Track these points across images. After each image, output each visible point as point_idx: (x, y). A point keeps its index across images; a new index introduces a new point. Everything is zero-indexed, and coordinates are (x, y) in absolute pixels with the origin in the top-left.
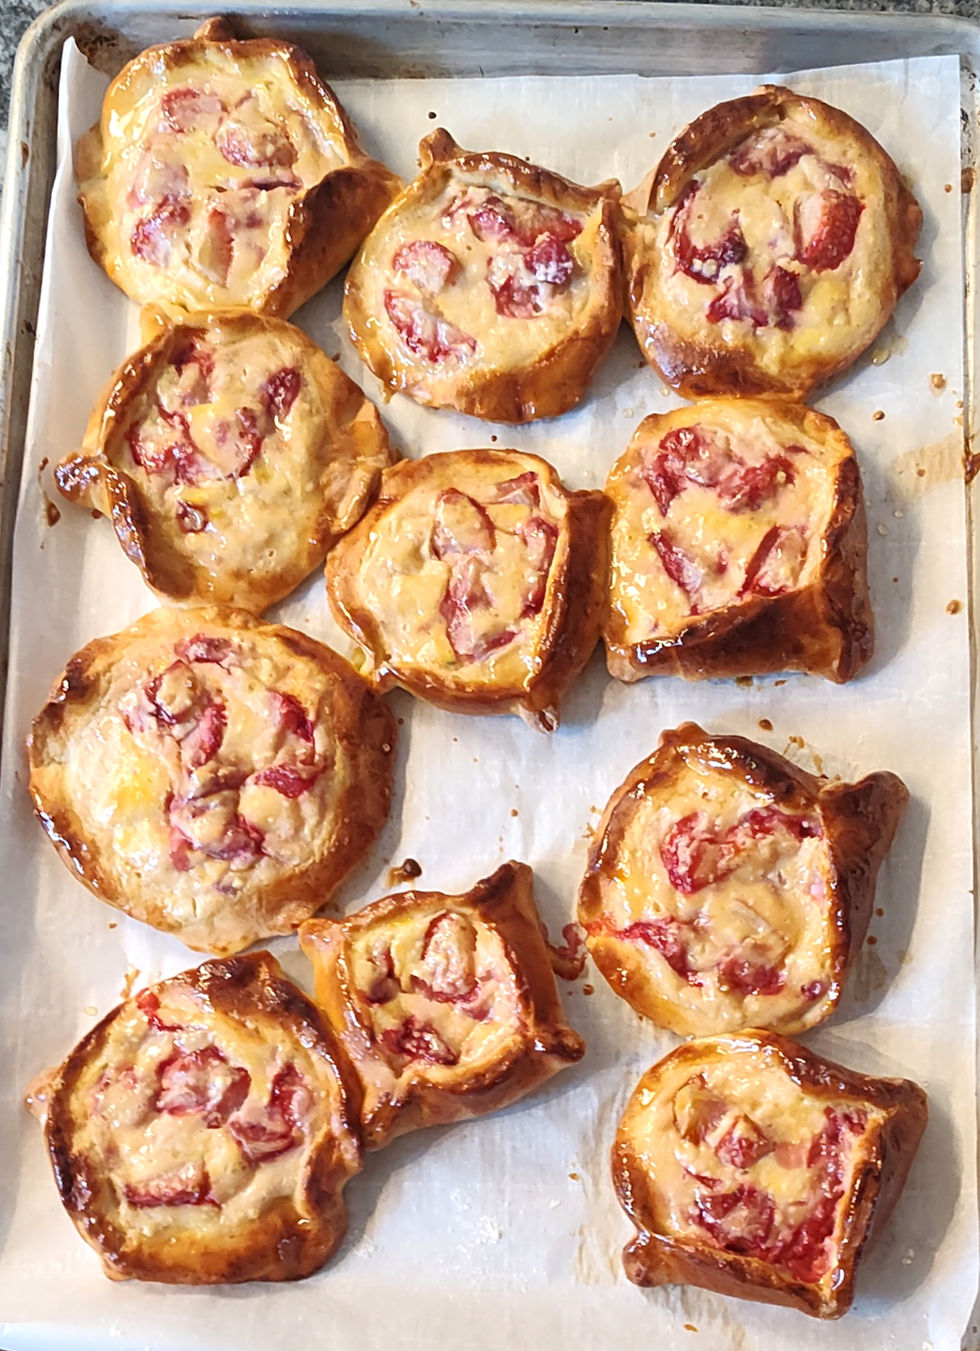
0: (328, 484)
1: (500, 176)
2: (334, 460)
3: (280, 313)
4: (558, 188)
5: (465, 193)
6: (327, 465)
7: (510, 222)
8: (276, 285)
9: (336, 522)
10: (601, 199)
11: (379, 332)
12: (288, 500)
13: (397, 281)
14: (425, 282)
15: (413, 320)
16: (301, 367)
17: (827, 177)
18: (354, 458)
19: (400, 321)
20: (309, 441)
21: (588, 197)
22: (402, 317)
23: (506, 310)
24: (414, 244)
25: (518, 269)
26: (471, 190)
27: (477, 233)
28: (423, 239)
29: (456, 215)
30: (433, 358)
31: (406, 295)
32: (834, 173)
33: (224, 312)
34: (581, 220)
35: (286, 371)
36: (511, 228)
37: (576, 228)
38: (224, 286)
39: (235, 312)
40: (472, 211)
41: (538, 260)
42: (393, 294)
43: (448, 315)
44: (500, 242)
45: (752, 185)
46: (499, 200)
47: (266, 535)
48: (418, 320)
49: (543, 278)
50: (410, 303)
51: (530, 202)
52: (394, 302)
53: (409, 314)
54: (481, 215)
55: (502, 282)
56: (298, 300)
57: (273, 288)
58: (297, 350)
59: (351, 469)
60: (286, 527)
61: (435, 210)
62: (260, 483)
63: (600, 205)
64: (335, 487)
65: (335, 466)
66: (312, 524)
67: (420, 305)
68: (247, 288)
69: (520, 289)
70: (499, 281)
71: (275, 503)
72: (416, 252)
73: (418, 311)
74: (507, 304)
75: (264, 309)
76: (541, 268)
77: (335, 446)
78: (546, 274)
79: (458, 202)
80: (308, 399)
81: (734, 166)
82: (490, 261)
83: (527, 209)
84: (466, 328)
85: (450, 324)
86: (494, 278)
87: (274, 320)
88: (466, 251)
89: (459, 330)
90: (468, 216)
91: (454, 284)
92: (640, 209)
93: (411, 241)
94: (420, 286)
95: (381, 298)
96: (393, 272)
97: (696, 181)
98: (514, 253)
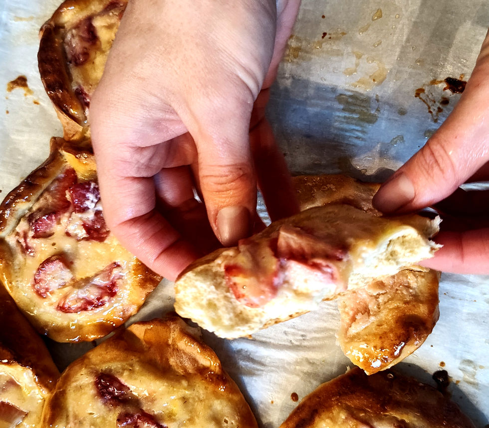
0: (185, 370)
1: (16, 208)
2: (167, 360)
3: (55, 378)
4: (41, 174)
5: (18, 234)
6: (170, 366)
7: (49, 212)
8: (35, 377)
9: (213, 368)
10: (60, 151)
11: (81, 322)
12: (191, 401)
13: (54, 299)
14: (62, 281)
15: (83, 299)
16: (97, 371)
17: (111, 14)
18: (168, 345)
19: (80, 308)
20: (152, 377)
21: (55, 157)
22: (79, 305)
23: (103, 236)
24: (35, 280)
25: (81, 219)
26: (18, 229)
27: (47, 236)
28: (35, 272)
29: (30, 245)
30: (112, 294)
31: (66, 297)
32: (110, 10)
33: (45, 419)
34: (67, 168)
35: (96, 384)
36: (54, 212)
37: (71, 172)
38: (27, 415)
39: (46, 412)
40: (31, 234)
41: (82, 204)
42: (61, 305)
43: (90, 274)
44: (59, 223)
45: (95, 58)
46: (32, 214)
47: (213, 423)
48: (84, 295)
49: (93, 205)
50: (73, 296)
51: (42, 195)
52: (66, 306)
53: (79, 299)
54: (36, 229)
55: (84, 231)
56: (48, 362)
57: (37, 380)
58: (84, 371)
59: (177, 350)
60: (210, 407)
61: (20, 257)
62: (175, 420)
63: (64, 153)
64: (188, 365)
65: (172, 361)
66: (211, 388)
67: (76, 291)
68: (32, 399)
69: (93, 222)
70: (82, 233)
71: (191, 412)
72: (40, 280)
73: (79, 293)
74: (99, 234)
75: (49, 388)
76: (88, 204)
77: (159, 358)
78: (92, 201)
79: (22, 240)
80: (121, 371)
81: (78, 64)
82: (68, 234)
83: (46, 199)
84: (102, 266)
85: (96, 275)
86: (79, 235)
87: (59, 383)
88: (55, 247)
89: (103, 271)
90: (34, 237)
91: (72, 263)
92: (78, 129)
93: (32, 280)
94: (64, 286)
95: (60, 314)
96: (46, 300)
97: (77, 89)
98: (70, 217)
